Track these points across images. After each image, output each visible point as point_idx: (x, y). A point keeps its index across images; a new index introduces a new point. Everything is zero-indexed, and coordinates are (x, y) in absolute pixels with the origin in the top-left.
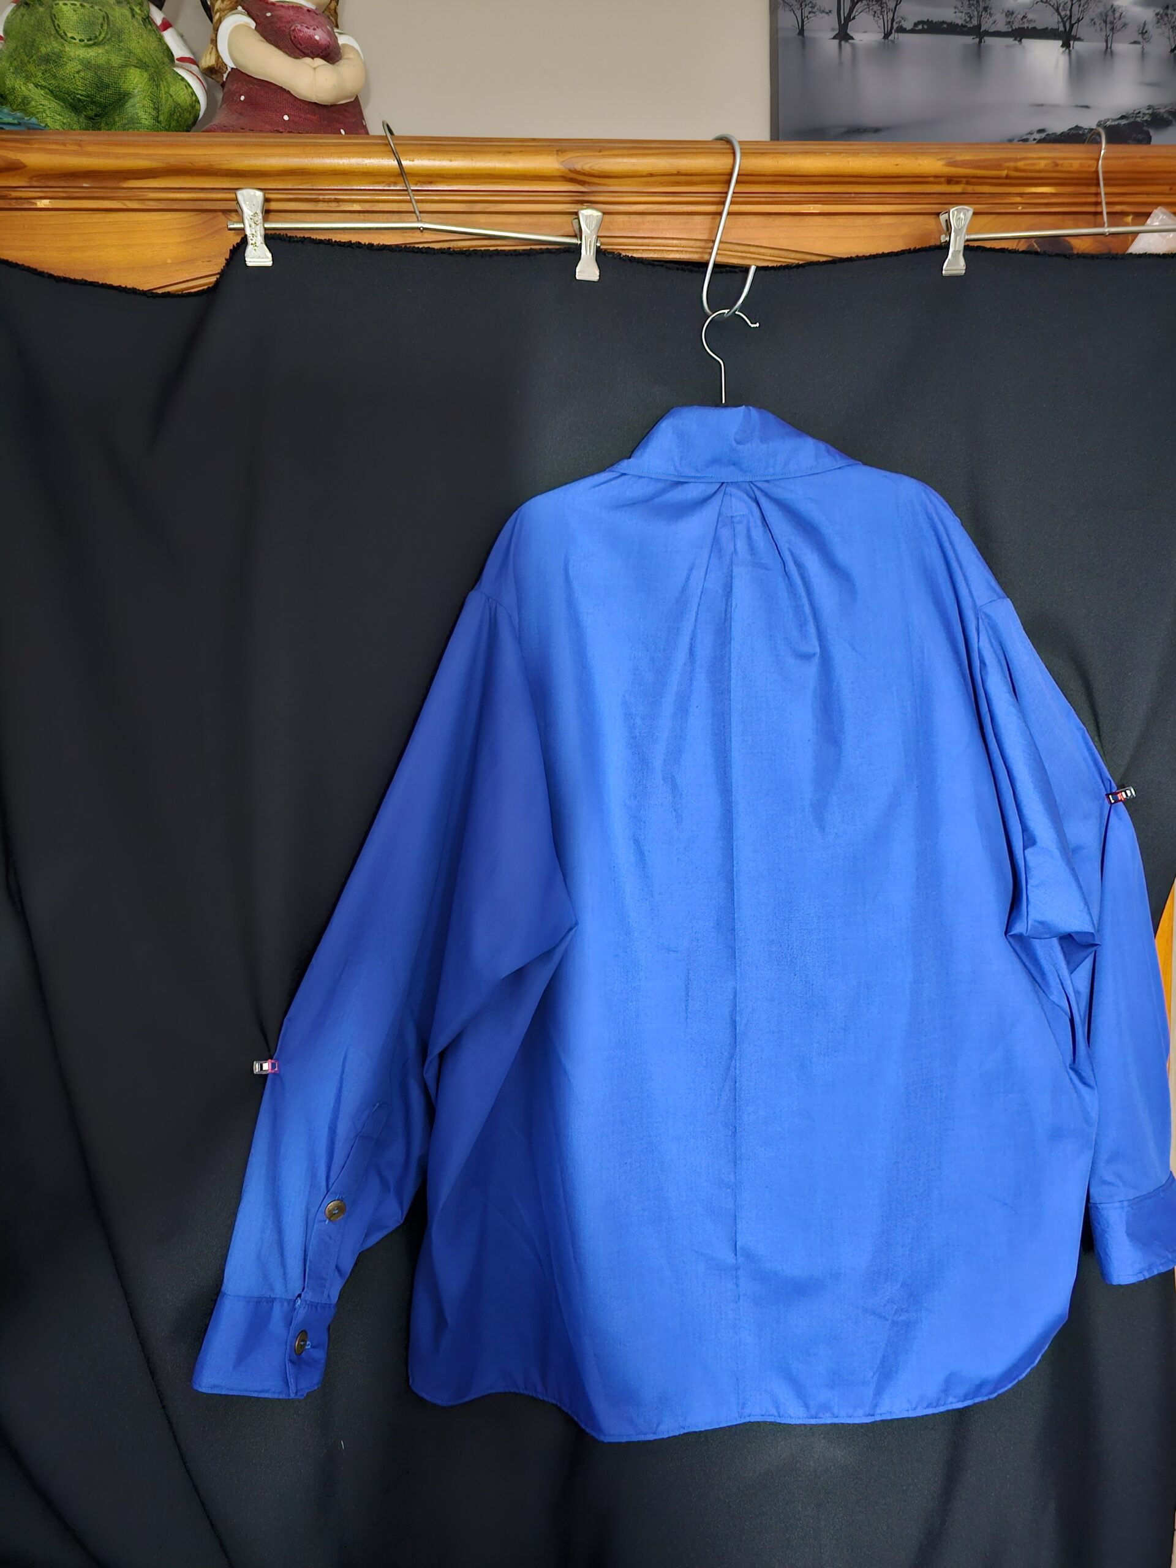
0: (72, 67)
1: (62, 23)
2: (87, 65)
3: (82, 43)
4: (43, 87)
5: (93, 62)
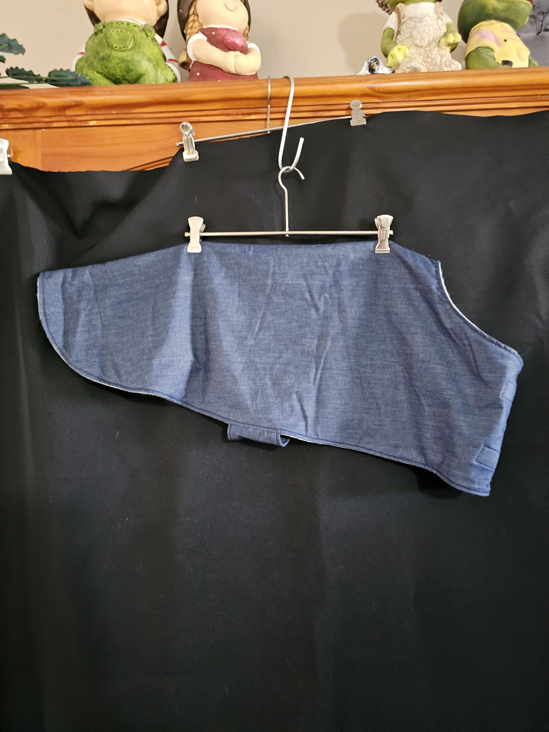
0: (115, 62)
1: (111, 40)
2: (122, 60)
3: (120, 50)
4: (101, 73)
5: (125, 59)
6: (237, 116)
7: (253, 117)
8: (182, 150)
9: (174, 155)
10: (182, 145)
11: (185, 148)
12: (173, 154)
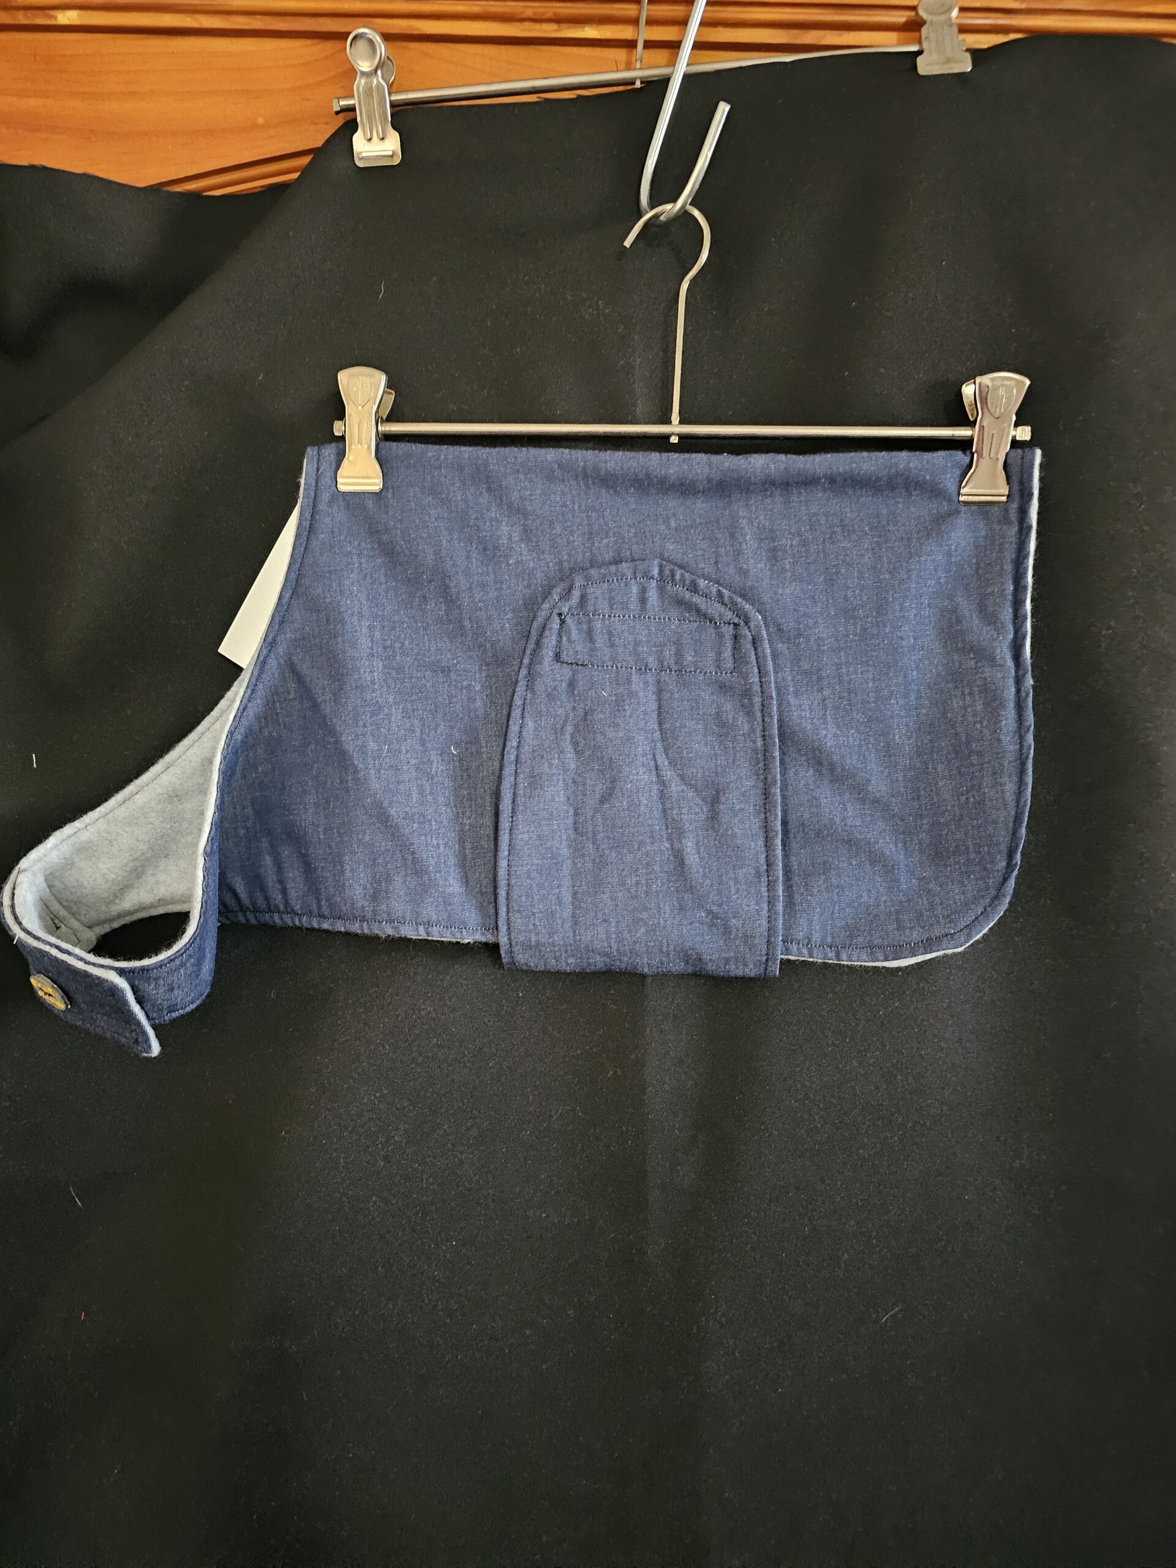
6: (537, 26)
7: (590, 32)
8: (351, 126)
9: (319, 144)
10: (352, 109)
11: (358, 119)
12: (318, 140)
